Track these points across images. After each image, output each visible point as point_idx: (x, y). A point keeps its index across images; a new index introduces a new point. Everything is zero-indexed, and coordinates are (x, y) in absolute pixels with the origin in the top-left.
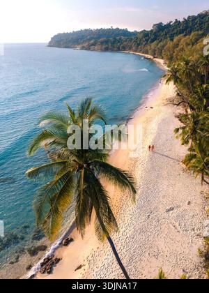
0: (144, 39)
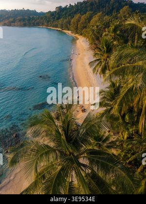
0: (51, 17)
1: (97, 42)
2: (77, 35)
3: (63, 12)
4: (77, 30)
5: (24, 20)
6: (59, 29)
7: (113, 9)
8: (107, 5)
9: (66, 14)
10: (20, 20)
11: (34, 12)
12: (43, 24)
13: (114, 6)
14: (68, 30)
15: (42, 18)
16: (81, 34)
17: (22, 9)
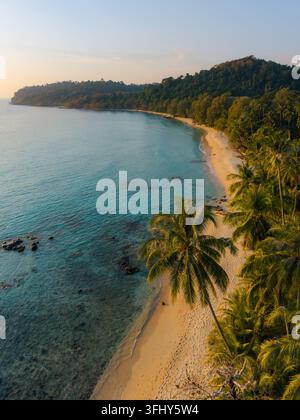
0: (154, 96)
1: (242, 139)
2: (203, 127)
3: (175, 86)
4: (203, 119)
5: (104, 98)
6: (169, 115)
7: (265, 82)
8: (255, 75)
9: (179, 90)
10: (98, 100)
11: (121, 85)
12: (138, 107)
13: (268, 78)
14: (186, 117)
15: (137, 96)
16: (212, 126)
17: (99, 80)
